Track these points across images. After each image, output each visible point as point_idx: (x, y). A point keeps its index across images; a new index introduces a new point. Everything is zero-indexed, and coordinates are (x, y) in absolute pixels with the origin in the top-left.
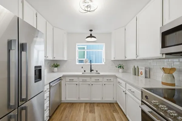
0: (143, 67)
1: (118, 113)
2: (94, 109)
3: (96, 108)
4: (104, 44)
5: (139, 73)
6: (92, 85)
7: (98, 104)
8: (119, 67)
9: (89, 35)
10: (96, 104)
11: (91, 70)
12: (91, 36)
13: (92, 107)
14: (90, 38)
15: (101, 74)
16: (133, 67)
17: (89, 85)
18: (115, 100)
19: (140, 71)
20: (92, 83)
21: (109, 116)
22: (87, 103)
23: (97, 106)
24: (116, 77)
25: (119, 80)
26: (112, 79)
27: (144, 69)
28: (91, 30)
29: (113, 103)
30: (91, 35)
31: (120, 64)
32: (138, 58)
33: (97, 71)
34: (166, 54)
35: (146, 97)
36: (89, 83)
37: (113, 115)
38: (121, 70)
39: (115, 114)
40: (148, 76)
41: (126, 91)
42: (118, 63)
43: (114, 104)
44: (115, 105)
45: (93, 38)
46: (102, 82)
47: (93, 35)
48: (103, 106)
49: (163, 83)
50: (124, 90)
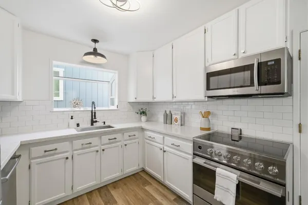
0: (178, 112)
1: (151, 184)
2: (112, 195)
3: (113, 192)
4: (117, 72)
5: (173, 120)
6: (103, 150)
7: (115, 184)
8: (141, 114)
9: (92, 50)
10: (111, 185)
11: (93, 122)
12: (95, 53)
13: (106, 195)
14: (92, 56)
15: (117, 126)
16: (164, 112)
17: (97, 151)
18: (141, 166)
19: (174, 117)
20: (103, 147)
21: (141, 194)
22: (91, 192)
23: (115, 188)
24: (143, 129)
25: (149, 134)
26: (136, 133)
27: (180, 114)
28: (95, 41)
29: (137, 173)
30: (95, 49)
31: (142, 109)
32: (175, 100)
33: (104, 123)
34: (209, 97)
35: (200, 147)
36: (96, 148)
37: (146, 191)
38: (144, 118)
39: (147, 188)
40: (183, 123)
41: (165, 147)
42: (140, 107)
43: (140, 173)
44: (143, 174)
45: (99, 57)
46: (120, 141)
47: (98, 51)
48: (125, 184)
49: (202, 129)
50: (161, 146)
